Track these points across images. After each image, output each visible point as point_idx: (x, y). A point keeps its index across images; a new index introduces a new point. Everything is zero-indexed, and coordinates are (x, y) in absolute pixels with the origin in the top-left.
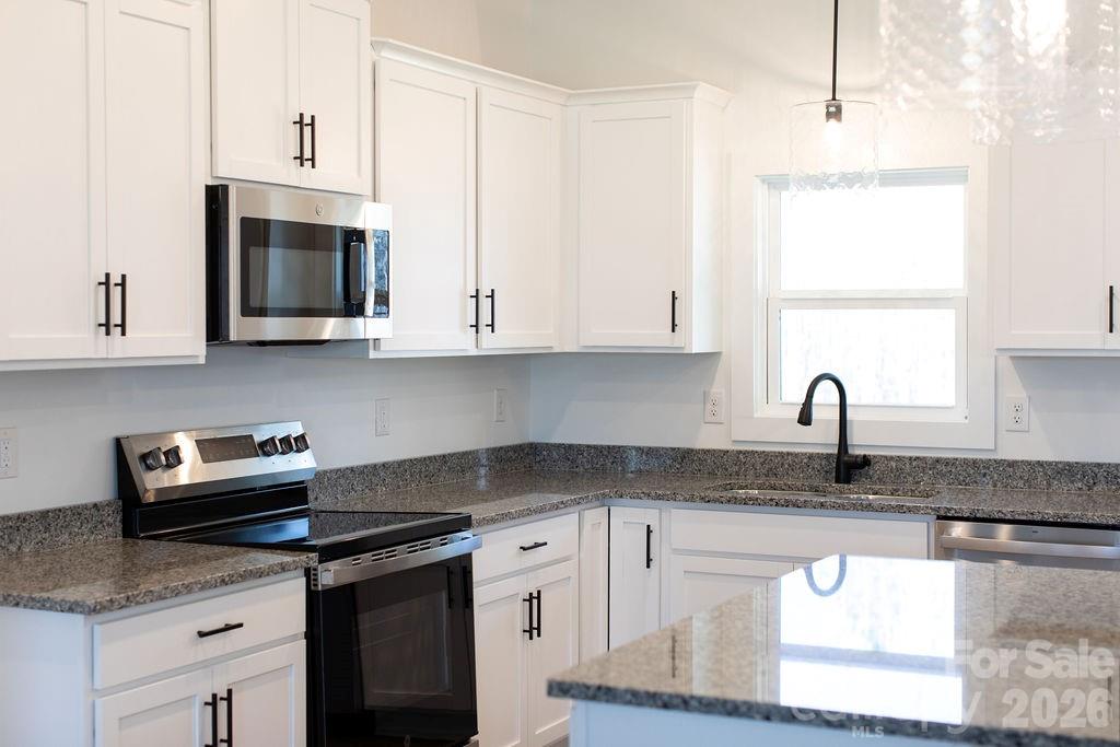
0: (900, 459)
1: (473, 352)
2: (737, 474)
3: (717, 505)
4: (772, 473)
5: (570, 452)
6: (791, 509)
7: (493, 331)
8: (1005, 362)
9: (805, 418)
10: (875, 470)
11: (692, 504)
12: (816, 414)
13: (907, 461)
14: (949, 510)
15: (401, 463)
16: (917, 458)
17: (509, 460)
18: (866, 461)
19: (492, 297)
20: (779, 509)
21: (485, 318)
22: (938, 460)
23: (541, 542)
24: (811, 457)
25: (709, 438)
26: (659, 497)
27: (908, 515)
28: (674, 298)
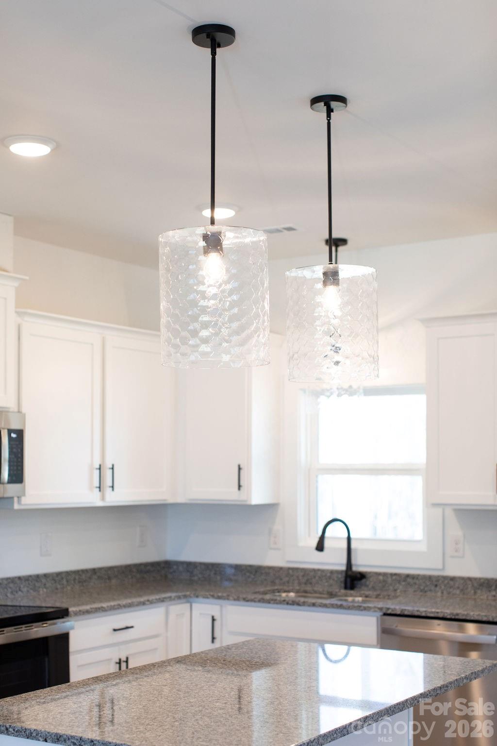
0: (385, 574)
1: (100, 504)
2: (288, 582)
3: (253, 604)
4: (308, 582)
5: (190, 566)
6: (296, 607)
7: (113, 490)
8: (449, 512)
9: (320, 547)
10: (371, 582)
11: (237, 602)
12: (327, 544)
13: (389, 576)
14: (388, 609)
15: (59, 574)
16: (395, 574)
17: (148, 572)
18: (362, 576)
19: (113, 468)
20: (289, 607)
21: (109, 482)
22: (408, 576)
23: (129, 625)
24: (332, 572)
25: (273, 559)
26: (219, 598)
27: (363, 612)
28: (240, 469)
